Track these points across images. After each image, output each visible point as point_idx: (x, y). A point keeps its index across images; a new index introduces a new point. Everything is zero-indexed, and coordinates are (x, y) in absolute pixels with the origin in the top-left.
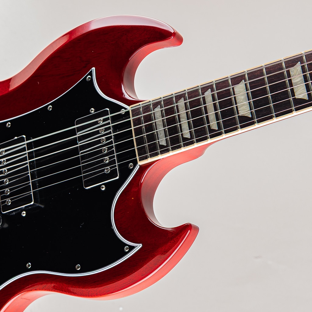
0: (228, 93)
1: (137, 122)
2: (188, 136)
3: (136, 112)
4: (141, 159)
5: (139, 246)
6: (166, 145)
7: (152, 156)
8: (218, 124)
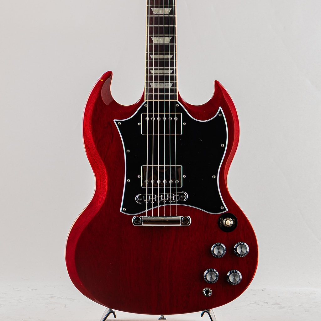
0: (156, 46)
1: (156, 97)
2: (172, 71)
3: (151, 97)
4: (176, 99)
5: (220, 108)
6: (172, 84)
7: (176, 93)
8: (171, 54)
